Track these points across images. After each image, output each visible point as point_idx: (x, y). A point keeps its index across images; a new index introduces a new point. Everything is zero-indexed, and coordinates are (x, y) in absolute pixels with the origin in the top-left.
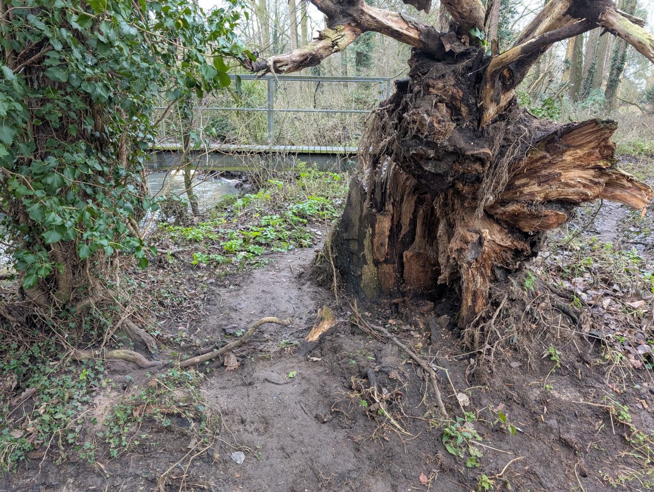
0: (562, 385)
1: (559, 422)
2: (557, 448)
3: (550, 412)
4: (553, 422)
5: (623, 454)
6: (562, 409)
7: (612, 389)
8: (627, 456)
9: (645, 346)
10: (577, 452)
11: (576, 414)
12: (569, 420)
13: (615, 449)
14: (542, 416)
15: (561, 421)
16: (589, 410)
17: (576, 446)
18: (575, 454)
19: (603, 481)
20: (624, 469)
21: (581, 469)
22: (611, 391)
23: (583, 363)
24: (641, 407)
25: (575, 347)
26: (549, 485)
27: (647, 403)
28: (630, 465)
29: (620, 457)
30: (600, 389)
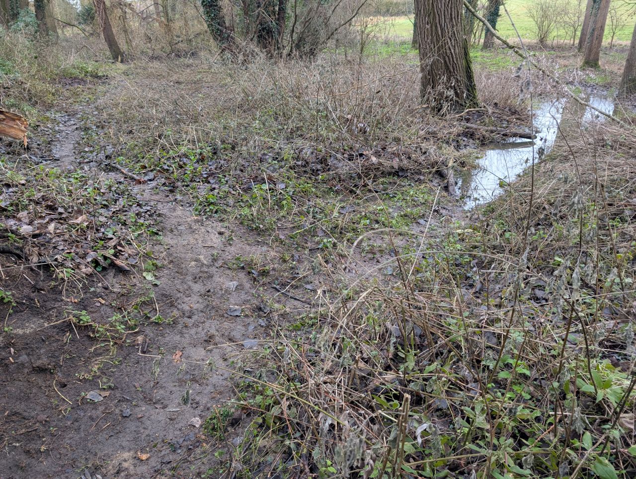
0: (24, 320)
1: (28, 355)
2: (33, 378)
3: (18, 351)
4: (24, 358)
5: (92, 350)
6: (29, 342)
7: (71, 302)
8: (96, 349)
9: (92, 253)
10: (52, 371)
11: (43, 340)
12: (37, 348)
13: (86, 349)
14: (11, 358)
15: (31, 353)
16: (55, 330)
17: (49, 366)
18: (52, 373)
19: (80, 381)
20: (96, 360)
21: (60, 383)
22: (70, 304)
23: (38, 292)
24: (99, 304)
25: (27, 280)
26: (33, 414)
27: (103, 299)
28: (100, 354)
29: (91, 353)
30: (59, 307)
